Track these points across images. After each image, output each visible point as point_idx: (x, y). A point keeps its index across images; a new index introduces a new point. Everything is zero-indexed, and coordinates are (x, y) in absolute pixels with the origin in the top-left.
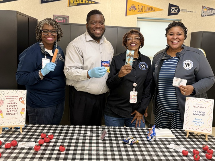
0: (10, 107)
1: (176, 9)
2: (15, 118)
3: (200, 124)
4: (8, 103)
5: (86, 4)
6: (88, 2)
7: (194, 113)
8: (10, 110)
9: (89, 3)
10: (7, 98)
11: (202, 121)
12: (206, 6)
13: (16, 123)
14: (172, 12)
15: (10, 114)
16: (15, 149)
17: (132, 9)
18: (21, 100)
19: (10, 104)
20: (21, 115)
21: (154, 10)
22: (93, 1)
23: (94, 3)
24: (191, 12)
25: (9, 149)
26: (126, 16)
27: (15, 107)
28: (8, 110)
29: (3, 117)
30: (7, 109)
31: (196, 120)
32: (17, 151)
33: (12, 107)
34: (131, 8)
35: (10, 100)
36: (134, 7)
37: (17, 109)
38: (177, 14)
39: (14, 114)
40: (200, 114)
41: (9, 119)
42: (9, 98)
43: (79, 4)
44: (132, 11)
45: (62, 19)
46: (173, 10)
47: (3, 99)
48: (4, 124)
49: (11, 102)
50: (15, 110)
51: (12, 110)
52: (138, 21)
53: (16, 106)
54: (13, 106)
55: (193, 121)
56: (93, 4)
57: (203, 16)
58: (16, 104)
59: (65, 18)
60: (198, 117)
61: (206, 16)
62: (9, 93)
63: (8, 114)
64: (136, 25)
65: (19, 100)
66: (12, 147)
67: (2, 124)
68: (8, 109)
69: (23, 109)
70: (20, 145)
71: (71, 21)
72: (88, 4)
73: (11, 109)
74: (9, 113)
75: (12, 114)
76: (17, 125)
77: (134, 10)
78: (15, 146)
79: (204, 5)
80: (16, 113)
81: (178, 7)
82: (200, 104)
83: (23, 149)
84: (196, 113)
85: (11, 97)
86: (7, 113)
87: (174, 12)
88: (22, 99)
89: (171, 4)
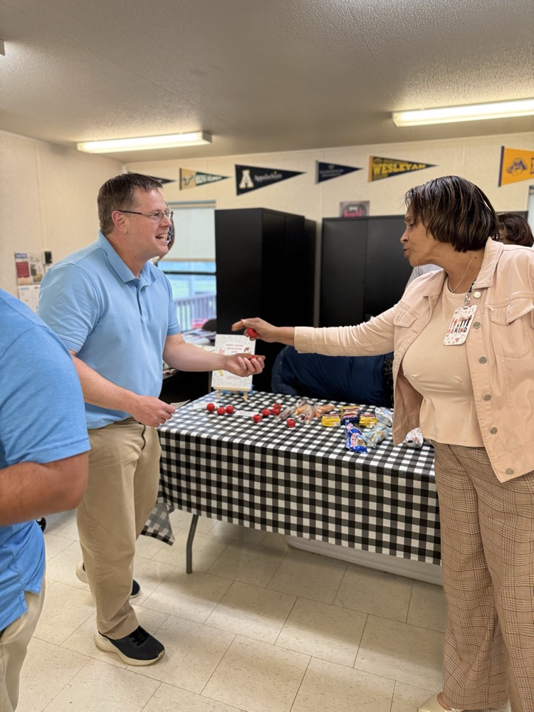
5: (406, 171)
6: (411, 167)
9: (413, 168)
10: (228, 347)
16: (228, 416)
17: (517, 169)
22: (422, 164)
23: (424, 166)
25: (222, 415)
26: (500, 185)
32: (230, 419)
34: (512, 168)
36: (521, 163)
43: (391, 175)
44: (514, 173)
45: (355, 209)
47: (223, 349)
52: (530, 194)
56: (422, 169)
59: (363, 206)
64: (526, 205)
65: (245, 351)
66: (226, 414)
70: (238, 413)
71: (373, 211)
72: (411, 171)
76: (241, 387)
77: (519, 171)
78: (230, 412)
83: (240, 417)
85: (234, 347)
88: (248, 350)
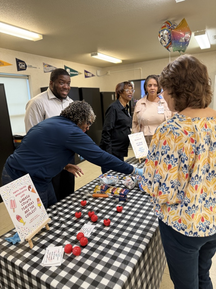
0: (26, 205)
1: (23, 64)
2: (37, 216)
3: (143, 151)
4: (21, 201)
7: (137, 144)
8: (27, 209)
10: (16, 194)
11: (143, 148)
12: (46, 63)
13: (41, 221)
14: (21, 67)
15: (30, 214)
18: (31, 190)
19: (24, 201)
20: (40, 208)
21: (3, 64)
24: (36, 68)
27: (30, 202)
28: (25, 210)
29: (24, 223)
30: (23, 209)
31: (140, 149)
33: (27, 204)
35: (21, 195)
37: (32, 203)
38: (25, 70)
39: (33, 211)
40: (140, 144)
41: (31, 221)
42: (18, 192)
46: (21, 65)
47: (13, 199)
48: (31, 231)
49: (23, 198)
50: (31, 206)
51: (29, 208)
53: (30, 200)
54: (27, 202)
55: (139, 150)
57: (46, 72)
58: (29, 196)
60: (140, 146)
61: (47, 72)
62: (15, 186)
63: (28, 215)
65: (29, 190)
67: (28, 233)
68: (25, 208)
69: (38, 200)
73: (28, 206)
74: (28, 213)
75: (32, 212)
79: (44, 62)
80: (35, 209)
81: (24, 62)
82: (138, 138)
84: (138, 144)
86: (26, 214)
87: (22, 67)
88: (31, 188)
89: (17, 59)
